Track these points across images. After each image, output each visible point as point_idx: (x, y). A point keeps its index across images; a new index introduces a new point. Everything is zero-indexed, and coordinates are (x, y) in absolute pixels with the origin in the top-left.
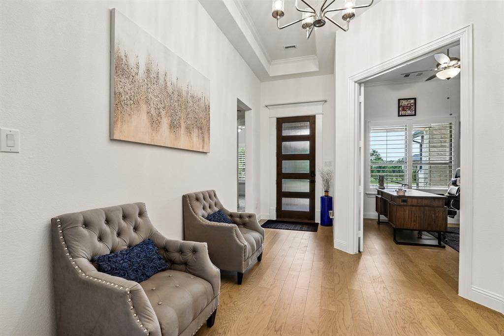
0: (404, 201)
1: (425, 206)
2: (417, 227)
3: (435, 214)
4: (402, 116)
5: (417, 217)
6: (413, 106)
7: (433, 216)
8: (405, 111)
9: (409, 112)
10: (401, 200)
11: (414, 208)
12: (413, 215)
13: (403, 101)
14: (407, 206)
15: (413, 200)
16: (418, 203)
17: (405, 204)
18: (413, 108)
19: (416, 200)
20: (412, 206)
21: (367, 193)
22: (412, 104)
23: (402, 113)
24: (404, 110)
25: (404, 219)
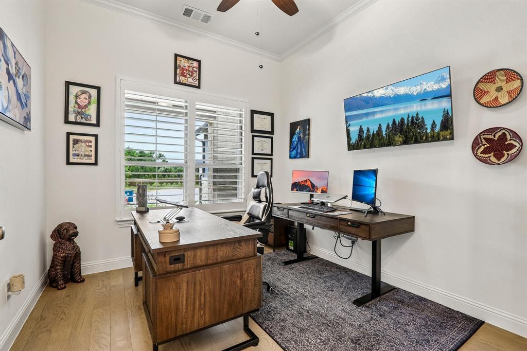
0: (177, 260)
1: (223, 262)
2: (207, 320)
3: (241, 277)
4: (180, 83)
5: (207, 295)
6: (196, 72)
7: (238, 281)
8: (185, 76)
9: (190, 81)
10: (168, 258)
11: (199, 274)
12: (198, 292)
13: (182, 59)
14: (184, 270)
15: (199, 252)
16: (207, 258)
17: (179, 266)
18: (196, 75)
19: (204, 251)
20: (196, 268)
21: (118, 219)
22: (195, 69)
23: (180, 78)
24: (183, 75)
25: (177, 309)
